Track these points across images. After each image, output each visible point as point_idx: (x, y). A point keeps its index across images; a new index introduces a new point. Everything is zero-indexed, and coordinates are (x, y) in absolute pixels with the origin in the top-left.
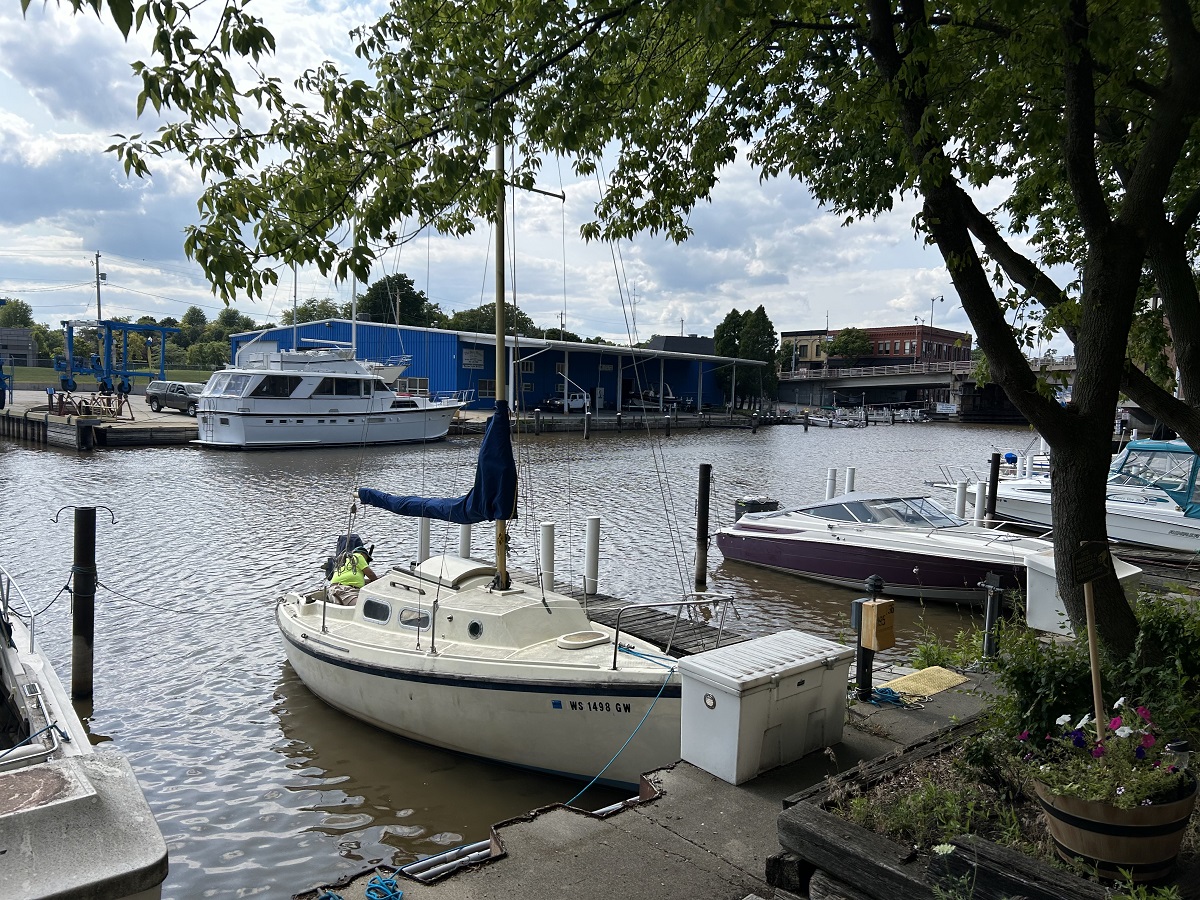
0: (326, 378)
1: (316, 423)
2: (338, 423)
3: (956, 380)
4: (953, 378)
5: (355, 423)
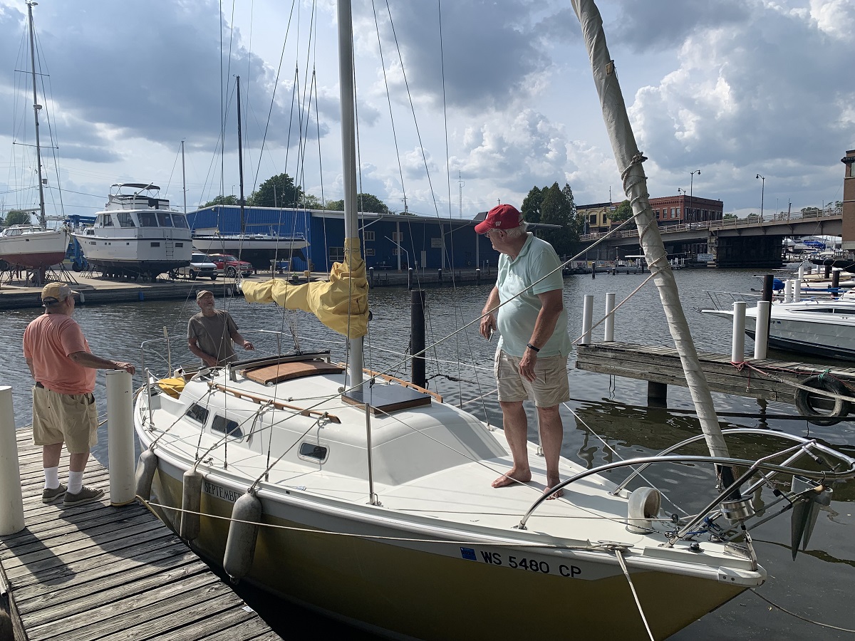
3: (712, 235)
4: (710, 234)
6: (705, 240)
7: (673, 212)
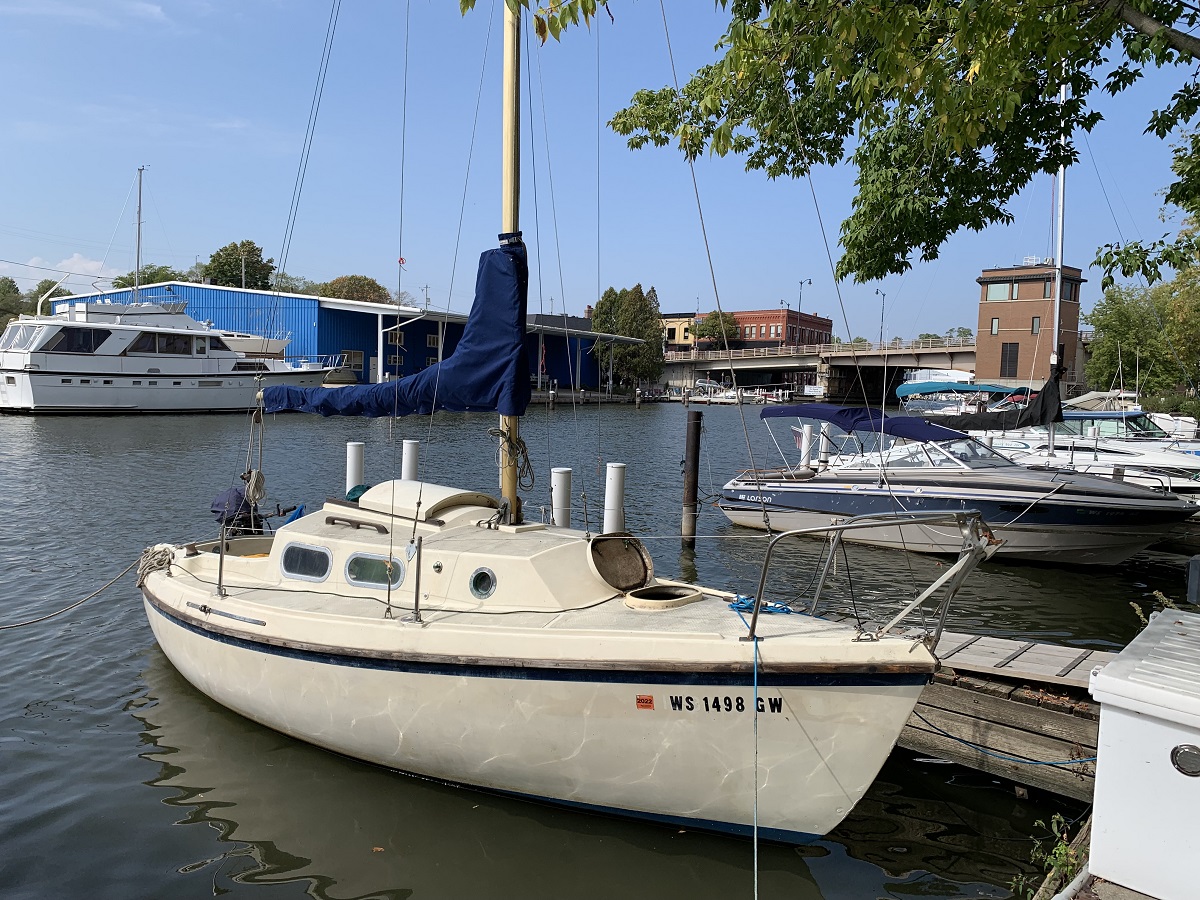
0: (145, 334)
1: (131, 385)
2: (159, 385)
3: (823, 362)
4: (820, 361)
5: (182, 386)
6: (814, 369)
7: (773, 330)
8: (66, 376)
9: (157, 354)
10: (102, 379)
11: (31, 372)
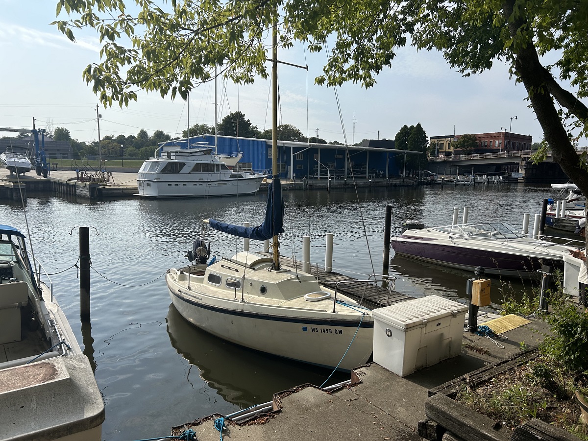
0: (197, 164)
1: (193, 186)
2: (203, 186)
3: (523, 160)
5: (212, 185)
6: (518, 163)
7: (497, 143)
8: (170, 183)
9: (202, 172)
10: (182, 184)
11: (157, 182)
